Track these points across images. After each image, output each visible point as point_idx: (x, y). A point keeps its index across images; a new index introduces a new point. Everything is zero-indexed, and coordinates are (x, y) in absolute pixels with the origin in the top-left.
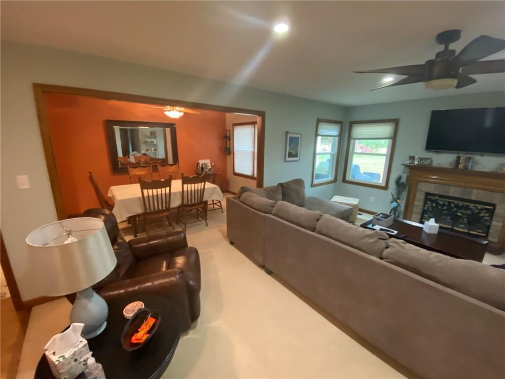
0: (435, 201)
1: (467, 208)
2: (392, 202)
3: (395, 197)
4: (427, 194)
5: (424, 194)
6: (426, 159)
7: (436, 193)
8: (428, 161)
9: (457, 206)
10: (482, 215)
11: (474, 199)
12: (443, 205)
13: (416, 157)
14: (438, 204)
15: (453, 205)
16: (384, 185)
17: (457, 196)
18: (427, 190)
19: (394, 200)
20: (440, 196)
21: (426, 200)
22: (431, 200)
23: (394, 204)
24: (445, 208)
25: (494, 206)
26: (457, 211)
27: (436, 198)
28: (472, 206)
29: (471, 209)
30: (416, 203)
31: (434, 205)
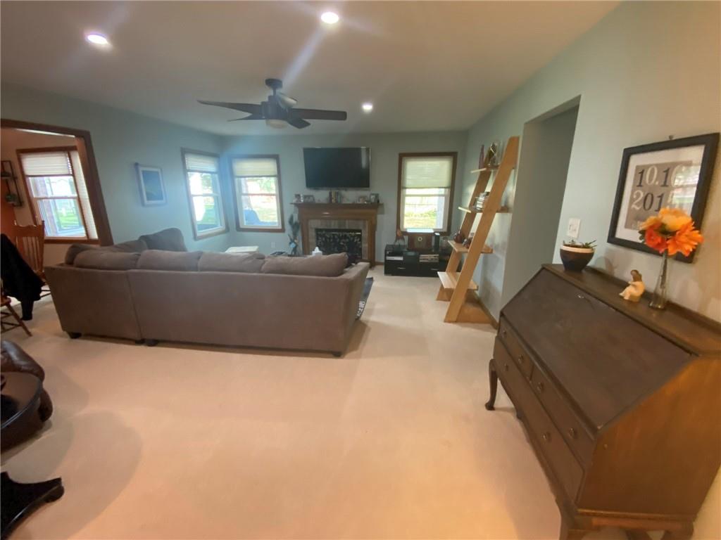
0: (324, 236)
1: (345, 237)
2: (290, 243)
3: (292, 238)
4: (317, 230)
5: (314, 230)
6: (309, 196)
7: (322, 228)
8: (311, 198)
9: (339, 237)
10: (355, 241)
11: (347, 228)
12: (330, 239)
13: (301, 195)
14: (326, 238)
15: (336, 237)
16: (280, 227)
17: (337, 227)
18: (316, 227)
19: (292, 241)
20: (326, 230)
21: (318, 236)
22: (321, 236)
23: (293, 245)
24: (332, 240)
25: (360, 231)
26: (340, 242)
27: (324, 232)
28: (348, 234)
29: (348, 238)
31: (324, 239)
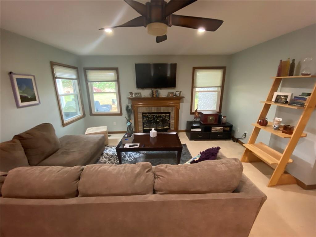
0: (147, 117)
4: (143, 113)
5: (141, 114)
7: (147, 112)
8: (139, 94)
13: (133, 93)
14: (149, 118)
16: (119, 112)
17: (155, 111)
18: (142, 112)
20: (149, 113)
21: (143, 117)
22: (145, 116)
24: (152, 119)
25: (170, 113)
26: (157, 120)
28: (162, 115)
29: (162, 117)
30: (139, 120)
31: (147, 119)
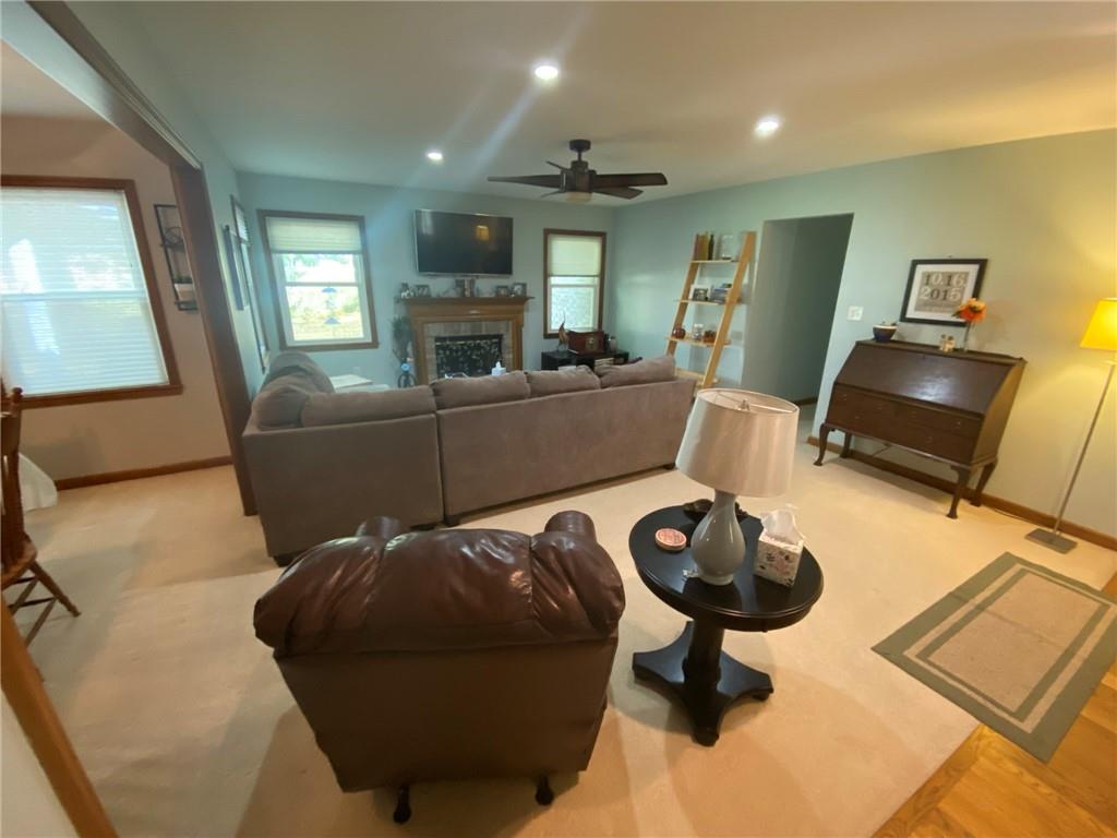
0: (448, 347)
3: (399, 354)
4: (438, 339)
5: (433, 340)
8: (426, 290)
9: (470, 347)
10: (493, 351)
11: (484, 333)
13: (410, 285)
15: (466, 348)
16: (370, 340)
20: (452, 339)
21: (438, 348)
22: (443, 348)
23: (406, 367)
24: (460, 353)
25: (500, 337)
27: (448, 342)
30: (428, 357)
